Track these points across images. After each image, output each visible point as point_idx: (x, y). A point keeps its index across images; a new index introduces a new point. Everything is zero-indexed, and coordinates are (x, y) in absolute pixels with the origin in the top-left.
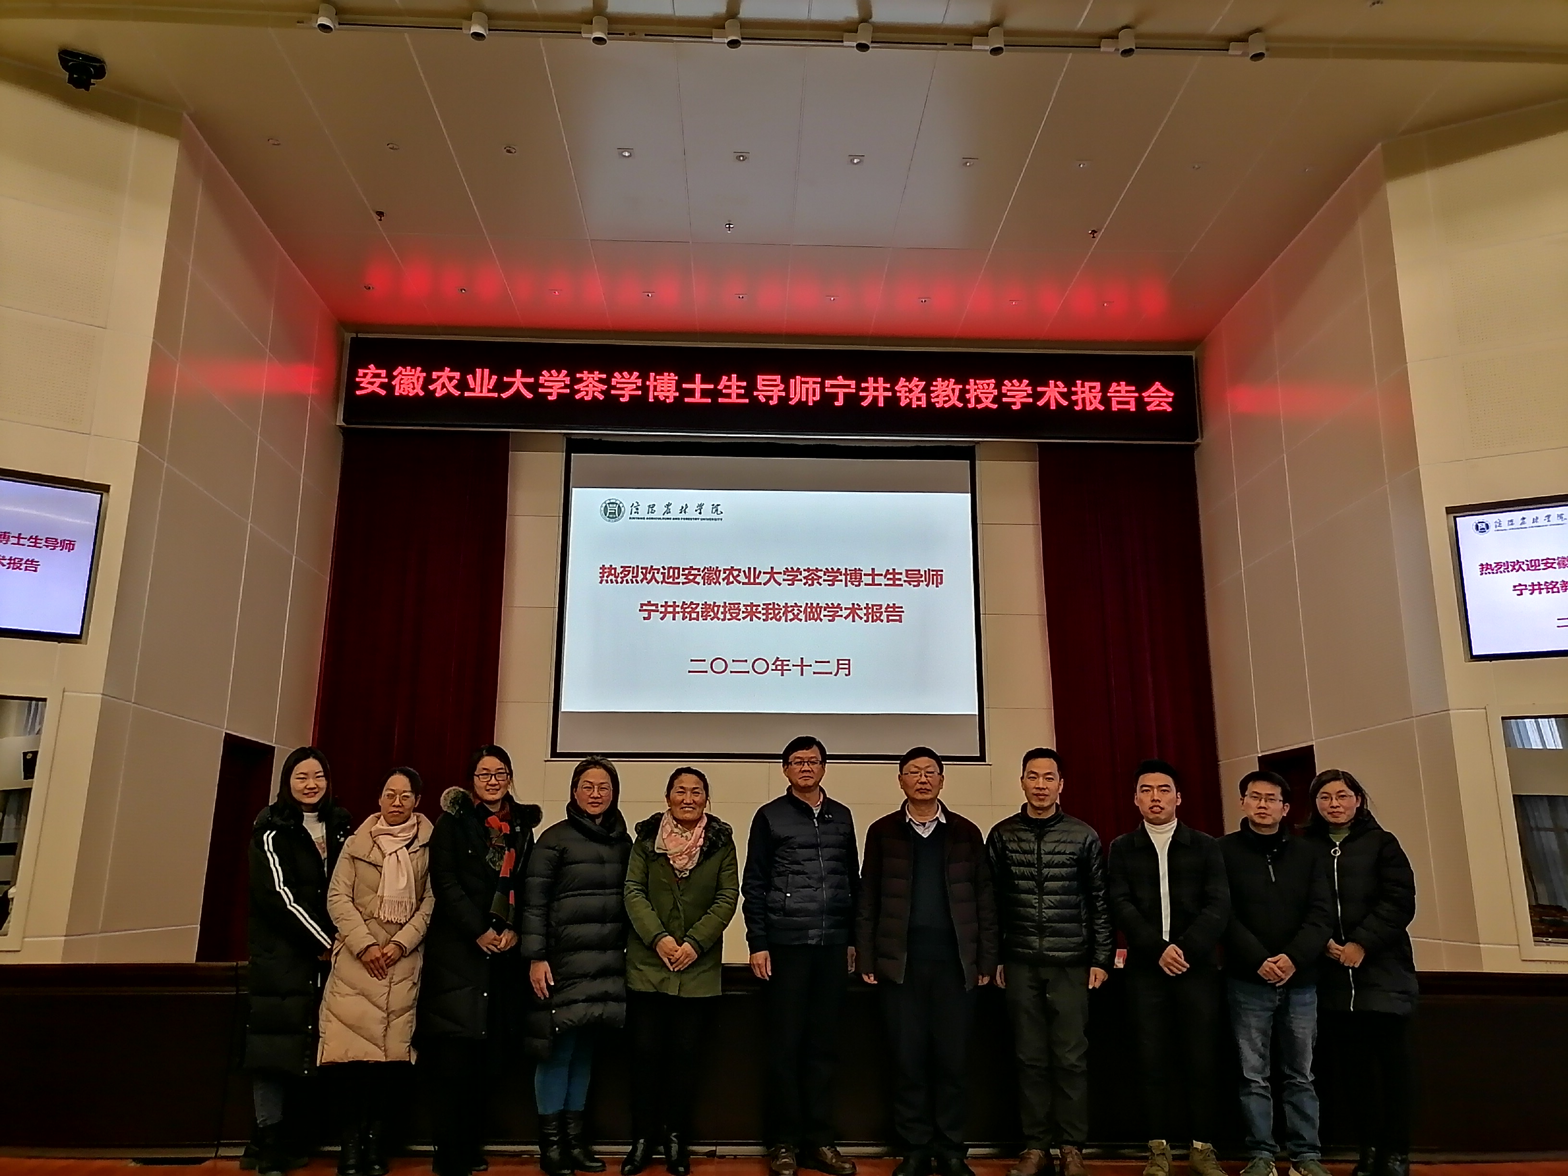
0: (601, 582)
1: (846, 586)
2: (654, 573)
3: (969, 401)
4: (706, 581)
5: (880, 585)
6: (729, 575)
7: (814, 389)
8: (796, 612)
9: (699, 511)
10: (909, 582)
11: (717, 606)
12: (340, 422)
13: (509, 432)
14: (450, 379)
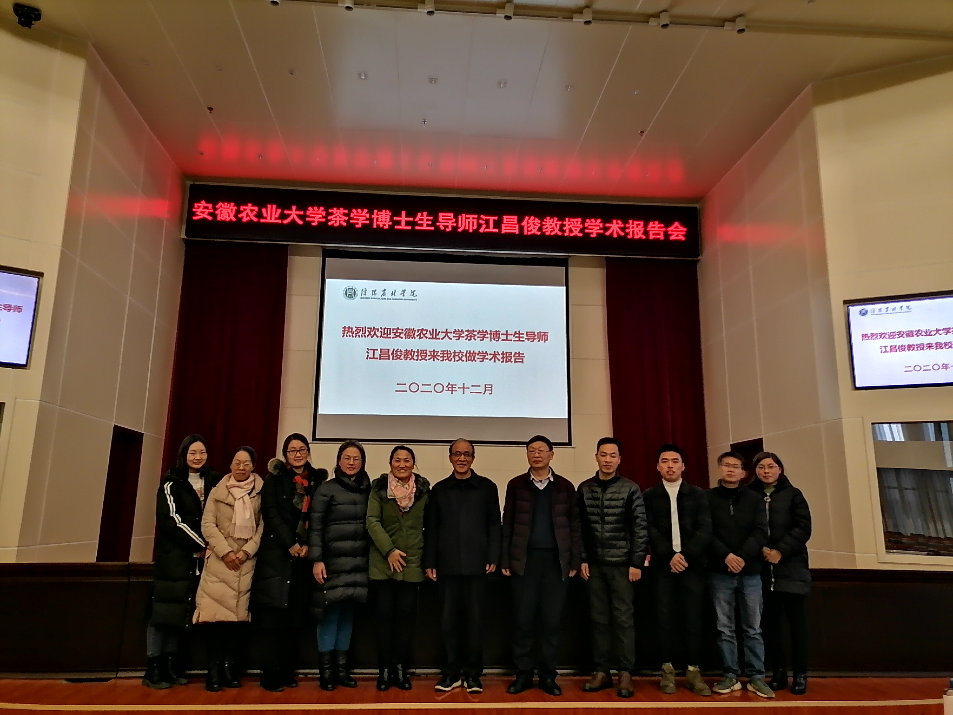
0: (343, 336)
1: (491, 340)
2: (375, 331)
3: (565, 231)
4: (407, 337)
5: (511, 340)
6: (420, 333)
7: (473, 222)
8: (460, 356)
9: (403, 294)
10: (528, 339)
11: (413, 351)
12: (183, 236)
13: (288, 245)
14: (252, 211)
